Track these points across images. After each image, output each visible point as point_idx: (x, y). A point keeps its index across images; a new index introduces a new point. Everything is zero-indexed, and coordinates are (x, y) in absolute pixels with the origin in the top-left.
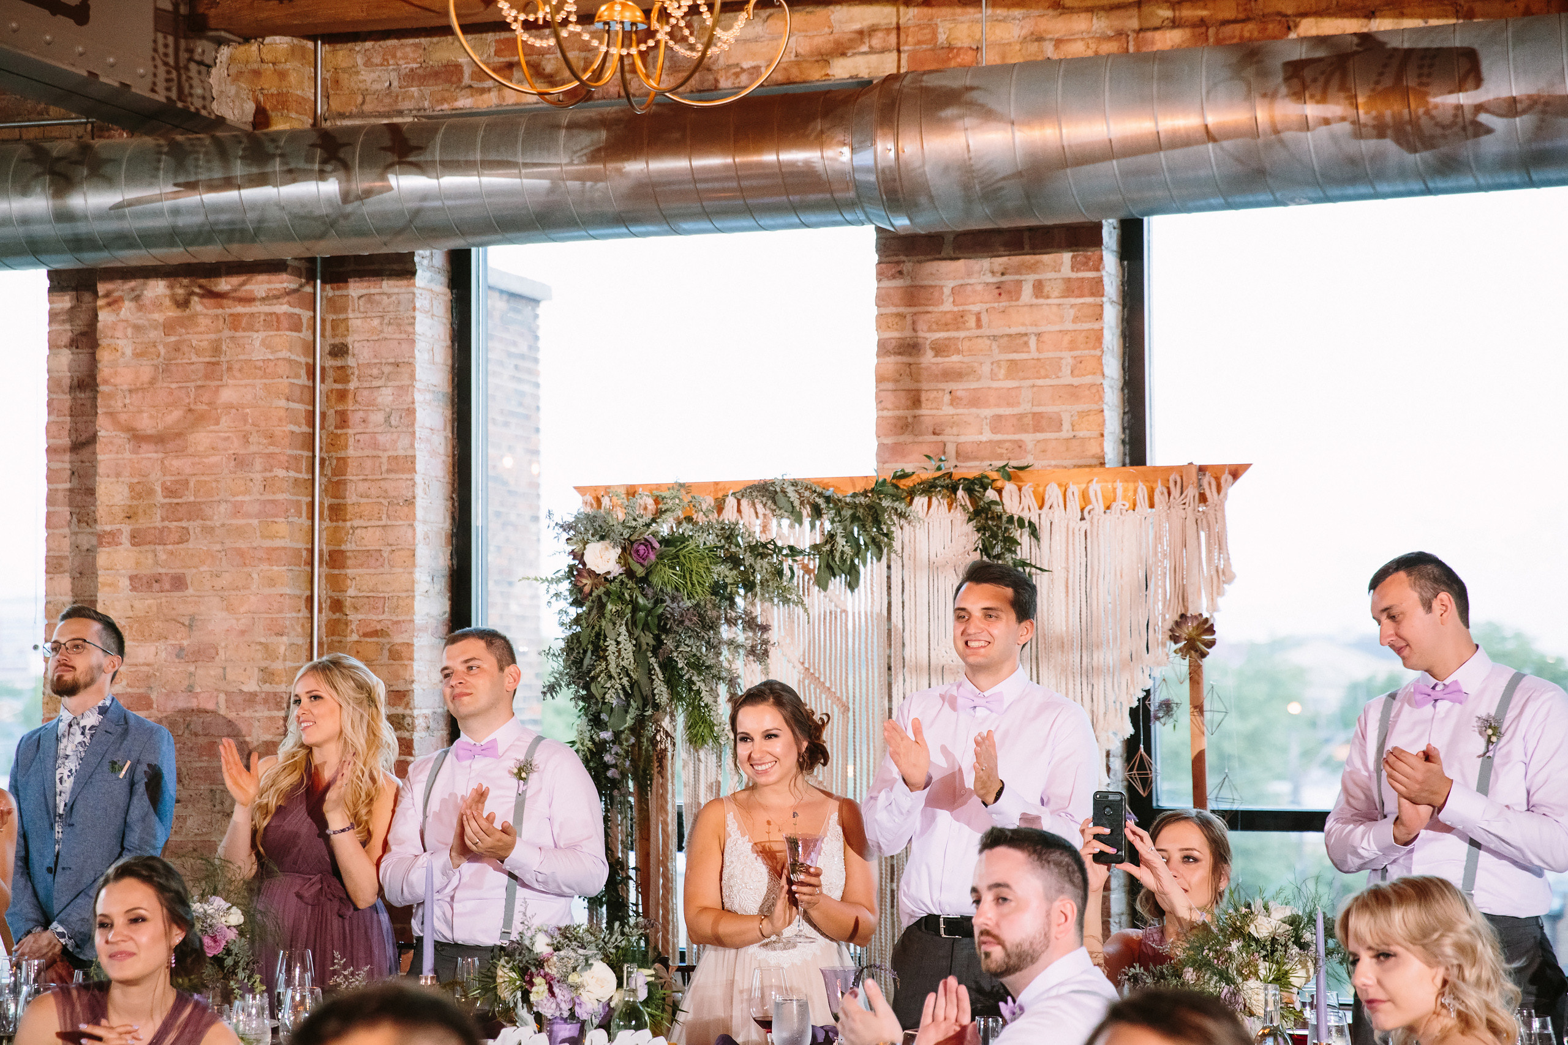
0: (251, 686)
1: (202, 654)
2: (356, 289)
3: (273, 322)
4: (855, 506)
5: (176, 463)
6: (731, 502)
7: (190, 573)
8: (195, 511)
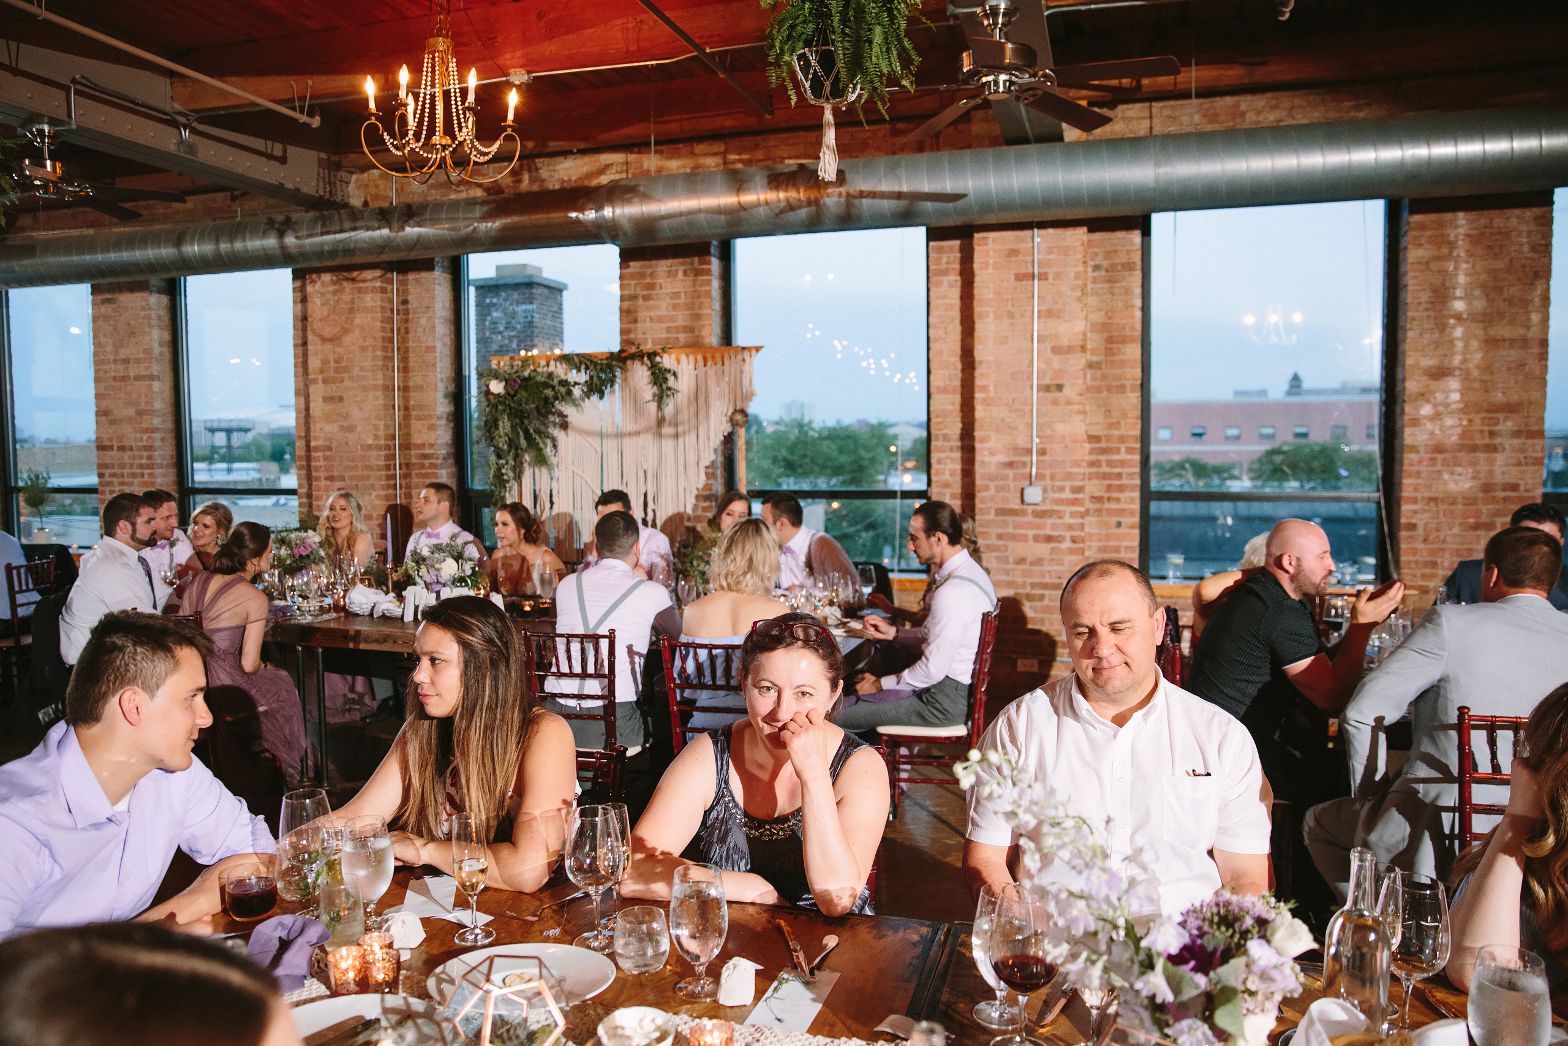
0: (370, 442)
1: (352, 429)
2: (411, 276)
3: (374, 290)
4: (602, 364)
5: (339, 350)
6: (552, 363)
7: (345, 396)
8: (346, 370)
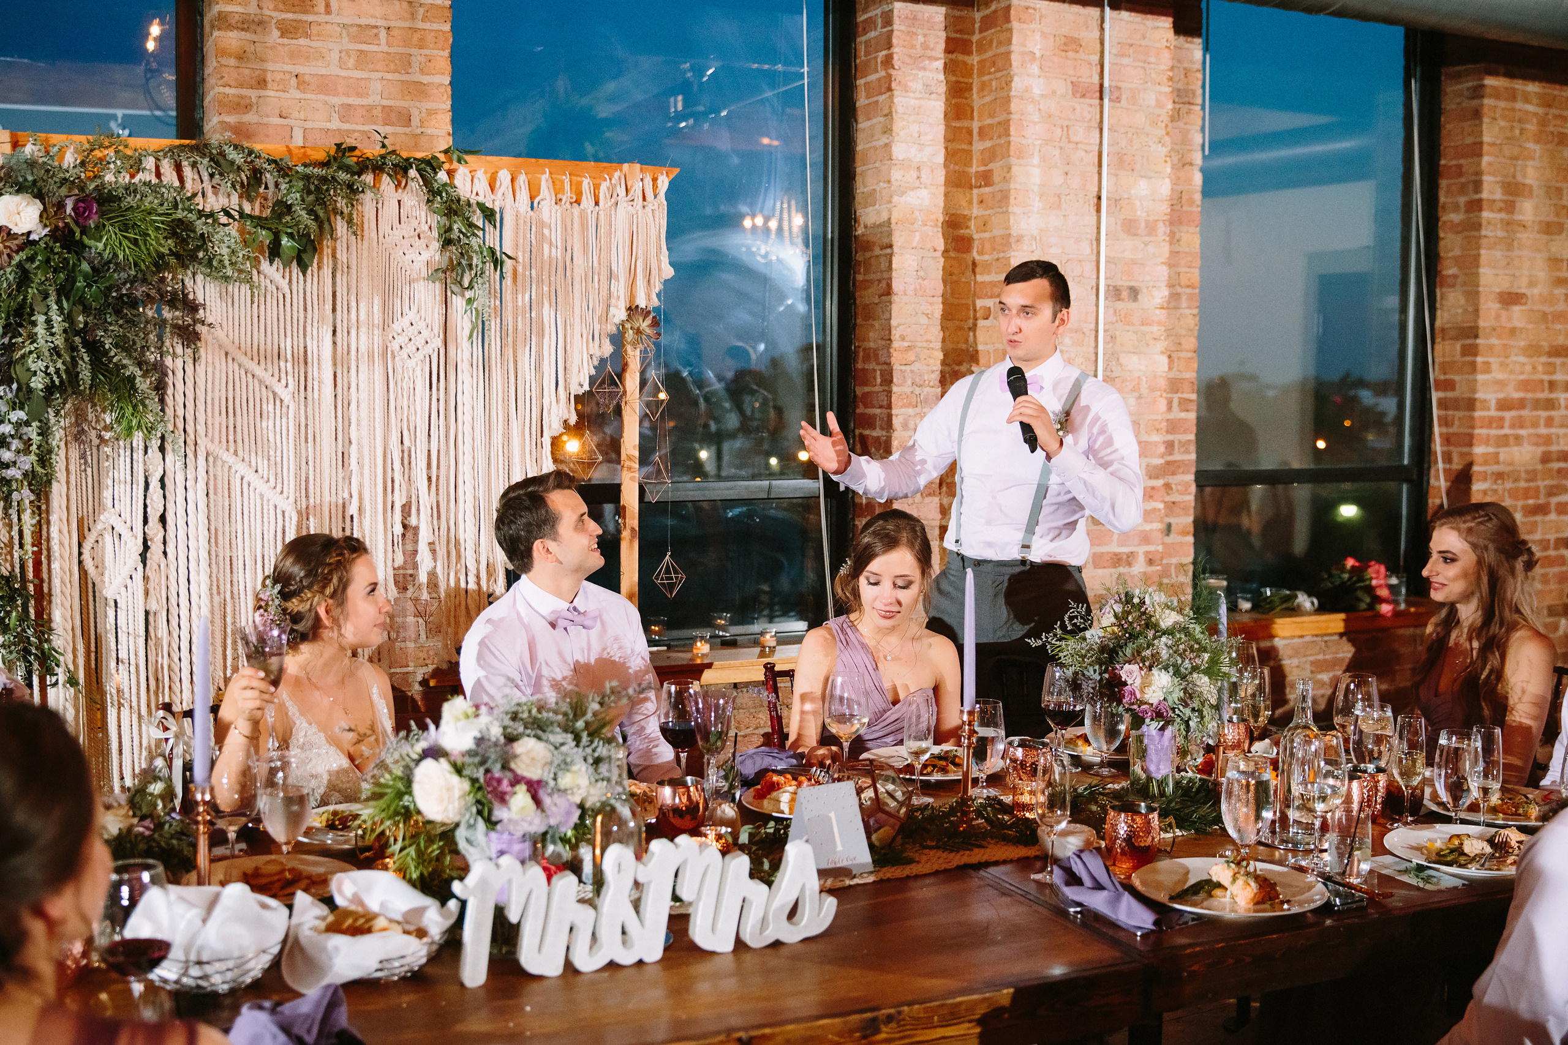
4: (307, 178)
